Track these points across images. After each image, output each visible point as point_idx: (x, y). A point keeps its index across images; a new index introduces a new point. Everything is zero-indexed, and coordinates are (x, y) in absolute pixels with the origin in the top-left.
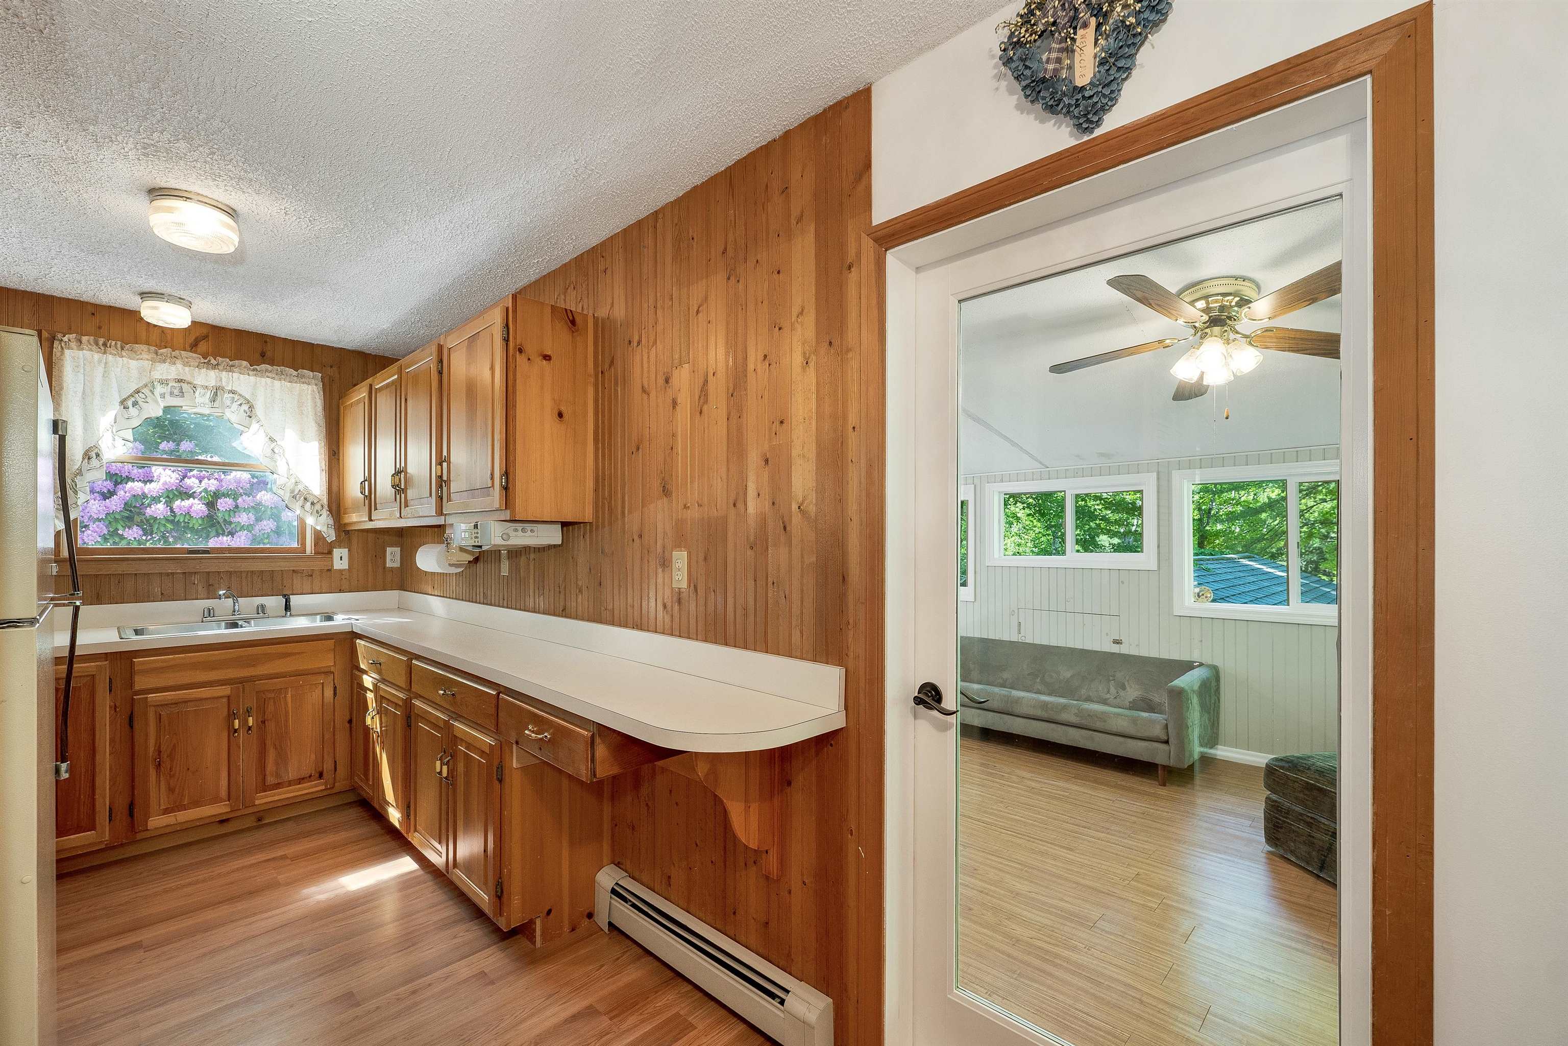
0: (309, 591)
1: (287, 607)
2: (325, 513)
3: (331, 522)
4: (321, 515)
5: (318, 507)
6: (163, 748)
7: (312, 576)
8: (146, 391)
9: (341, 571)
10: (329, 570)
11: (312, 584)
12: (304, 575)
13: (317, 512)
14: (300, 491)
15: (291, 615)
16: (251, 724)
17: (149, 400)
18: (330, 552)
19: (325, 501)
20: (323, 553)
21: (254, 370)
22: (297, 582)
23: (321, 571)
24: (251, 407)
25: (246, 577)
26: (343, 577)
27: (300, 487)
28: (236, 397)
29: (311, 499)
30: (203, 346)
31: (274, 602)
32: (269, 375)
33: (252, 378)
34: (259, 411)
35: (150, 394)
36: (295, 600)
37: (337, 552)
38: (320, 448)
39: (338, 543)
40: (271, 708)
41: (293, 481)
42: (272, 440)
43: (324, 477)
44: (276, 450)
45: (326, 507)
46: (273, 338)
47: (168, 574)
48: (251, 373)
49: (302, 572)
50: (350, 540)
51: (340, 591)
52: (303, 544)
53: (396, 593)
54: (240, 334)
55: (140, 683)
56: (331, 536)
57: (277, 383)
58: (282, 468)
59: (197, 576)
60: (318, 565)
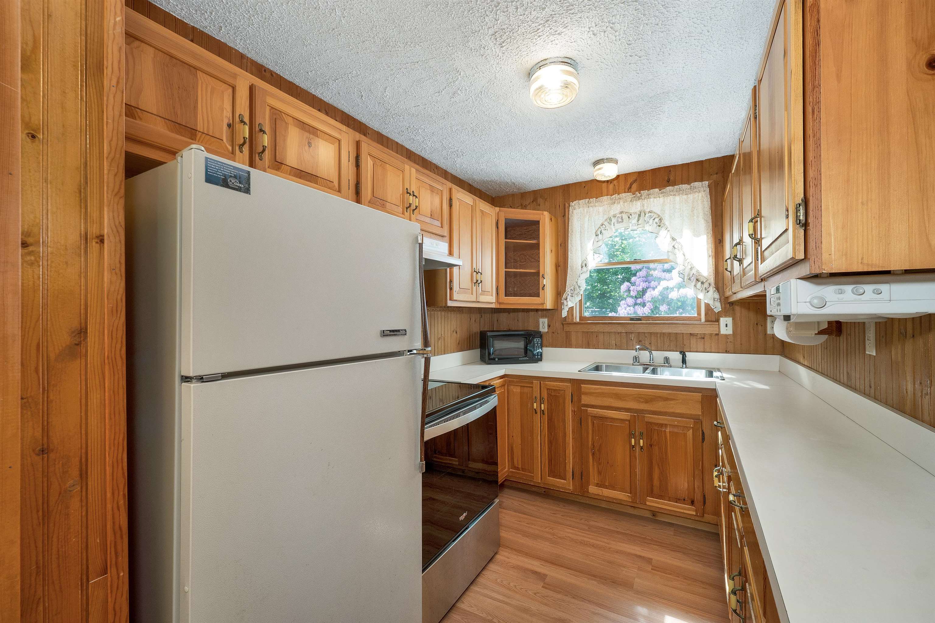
0: (702, 350)
1: (684, 361)
2: (712, 289)
3: (717, 296)
4: (708, 292)
5: (706, 285)
6: (596, 444)
7: (704, 338)
8: (606, 223)
9: (726, 336)
10: (717, 335)
11: (704, 344)
12: (698, 337)
13: (706, 289)
14: (693, 274)
15: (686, 367)
16: (642, 445)
17: (607, 227)
18: (718, 321)
19: (712, 280)
20: (712, 321)
21: (662, 193)
22: (693, 341)
23: (711, 335)
24: (661, 220)
25: (660, 337)
26: (729, 341)
27: (694, 271)
28: (652, 214)
29: (702, 279)
30: (634, 186)
31: (675, 356)
32: (672, 193)
33: (661, 200)
34: (666, 221)
35: (608, 224)
36: (690, 356)
37: (723, 321)
38: (708, 239)
39: (725, 312)
40: (655, 437)
41: (690, 267)
42: (673, 239)
43: (711, 261)
44: (676, 247)
45: (713, 285)
46: (675, 167)
47: (618, 333)
48: (661, 195)
49: (696, 335)
50: (733, 310)
51: (727, 352)
52: (699, 314)
53: (777, 358)
54: (655, 172)
55: (585, 400)
56: (717, 307)
57: (677, 198)
58: (680, 259)
59: (633, 335)
60: (710, 329)
